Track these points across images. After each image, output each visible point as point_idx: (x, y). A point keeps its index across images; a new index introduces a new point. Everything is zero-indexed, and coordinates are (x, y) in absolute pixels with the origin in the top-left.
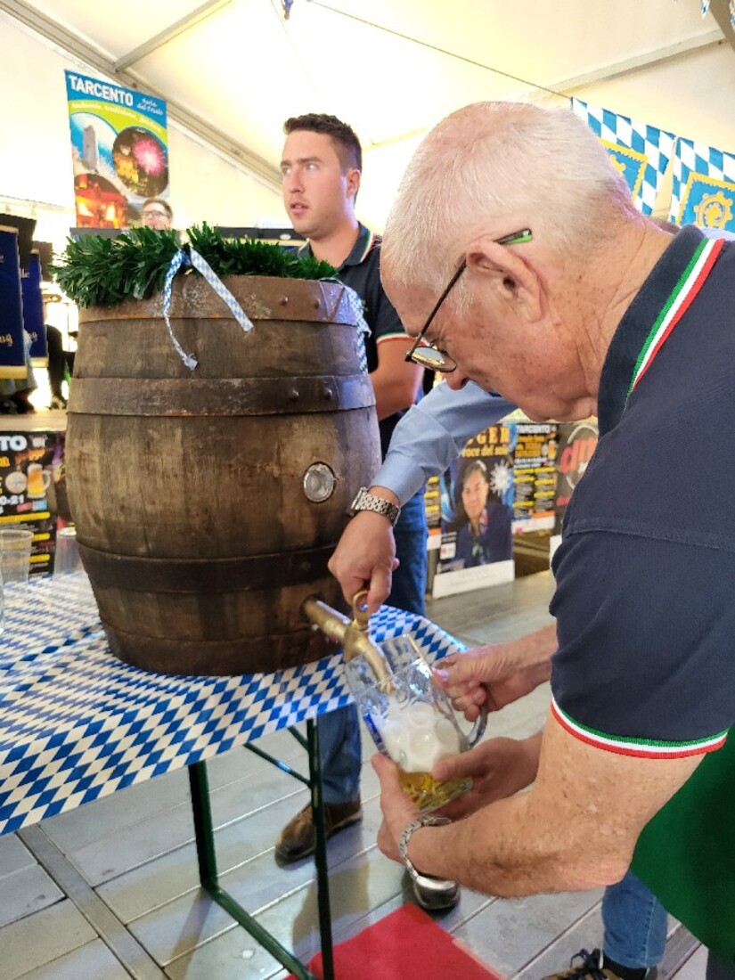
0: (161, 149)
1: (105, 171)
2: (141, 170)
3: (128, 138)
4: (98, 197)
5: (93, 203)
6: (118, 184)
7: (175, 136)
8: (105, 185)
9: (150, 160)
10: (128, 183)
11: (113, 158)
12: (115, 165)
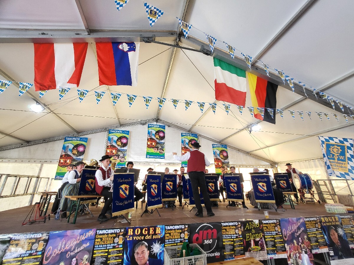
0: (227, 152)
1: (218, 157)
2: (224, 156)
3: (222, 152)
4: (218, 161)
5: (217, 163)
6: (221, 159)
7: (229, 150)
8: (219, 159)
9: (225, 154)
10: (222, 158)
11: (219, 155)
12: (220, 156)
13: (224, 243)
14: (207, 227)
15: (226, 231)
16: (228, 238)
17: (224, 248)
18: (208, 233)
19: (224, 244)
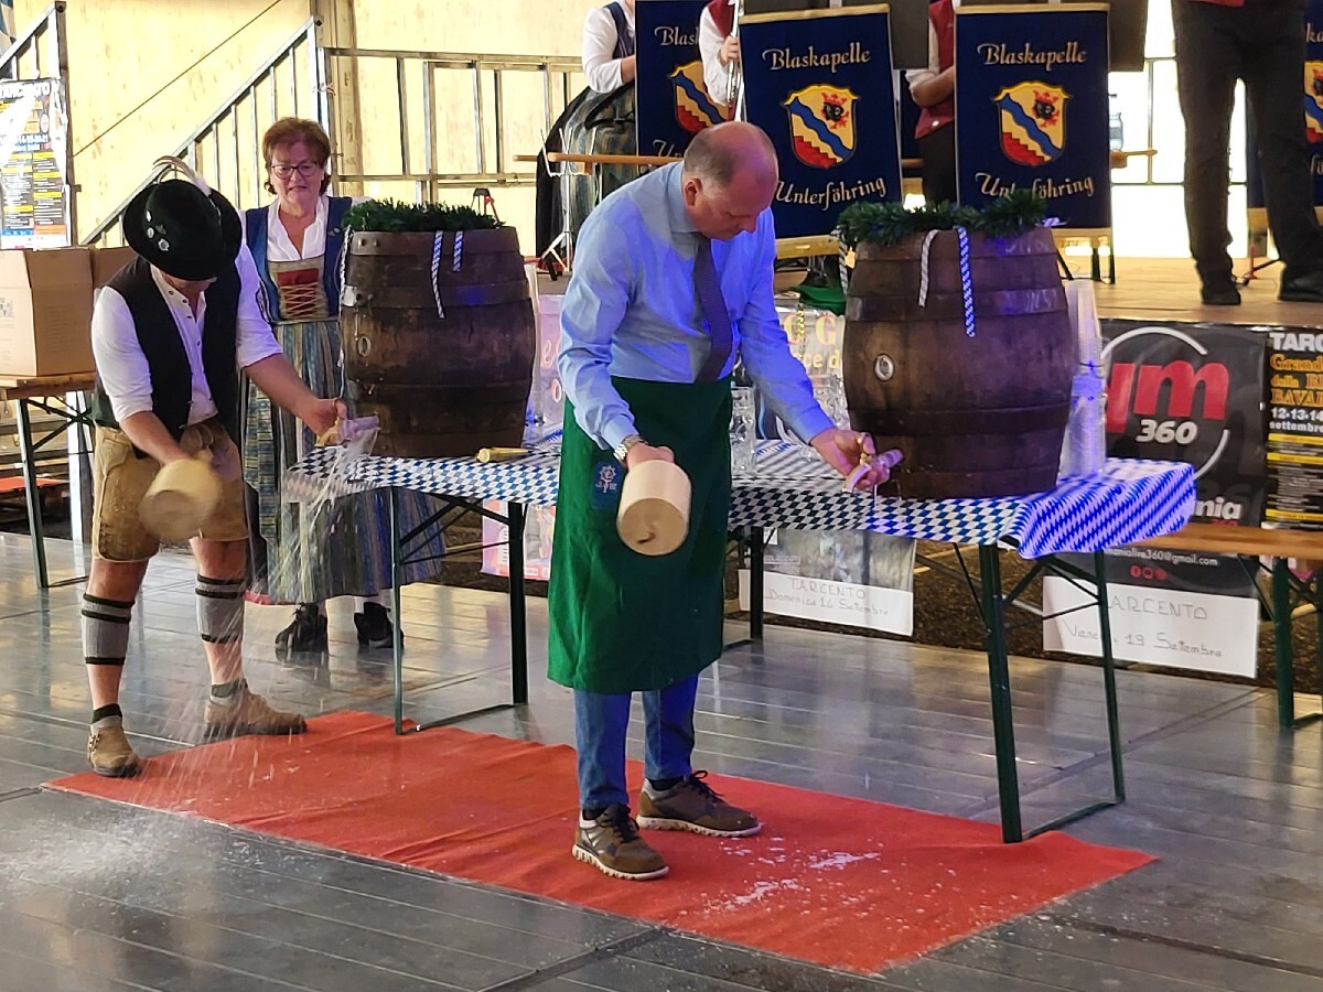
13: (1271, 456)
14: (1162, 343)
15: (1303, 387)
16: (1302, 427)
17: (1274, 487)
18: (1168, 382)
19: (1274, 463)
